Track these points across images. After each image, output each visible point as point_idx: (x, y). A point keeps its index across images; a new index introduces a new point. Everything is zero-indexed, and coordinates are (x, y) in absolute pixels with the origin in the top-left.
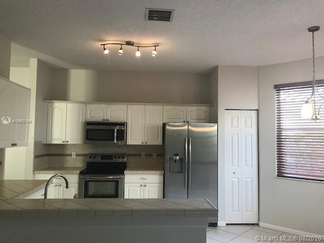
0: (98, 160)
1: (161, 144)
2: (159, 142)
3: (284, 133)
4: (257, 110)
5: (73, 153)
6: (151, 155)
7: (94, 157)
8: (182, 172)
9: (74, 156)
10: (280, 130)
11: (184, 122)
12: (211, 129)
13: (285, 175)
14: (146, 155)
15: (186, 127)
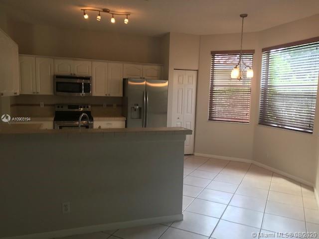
0: (66, 109)
1: (122, 96)
2: (120, 94)
3: (215, 89)
4: (197, 70)
5: (41, 103)
6: (111, 106)
7: (62, 107)
8: (140, 118)
9: (42, 106)
10: (213, 86)
11: (141, 78)
12: (164, 84)
13: (214, 119)
14: (107, 106)
15: (144, 83)
